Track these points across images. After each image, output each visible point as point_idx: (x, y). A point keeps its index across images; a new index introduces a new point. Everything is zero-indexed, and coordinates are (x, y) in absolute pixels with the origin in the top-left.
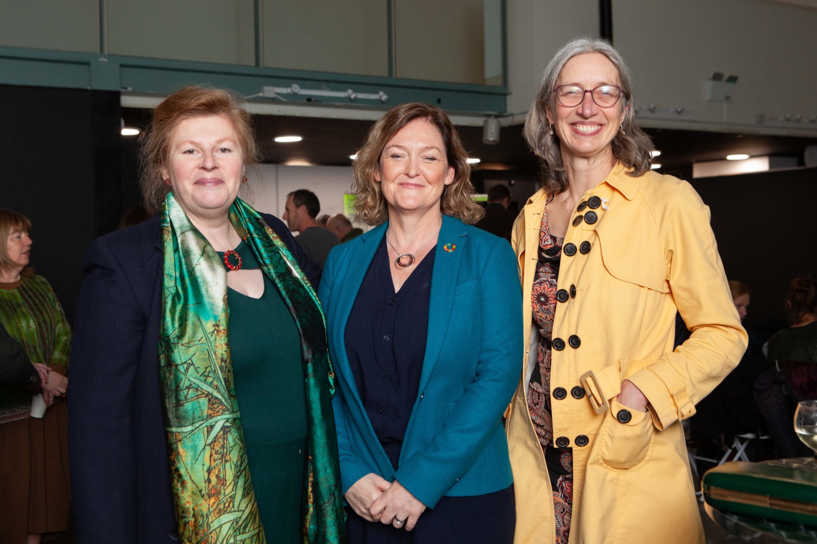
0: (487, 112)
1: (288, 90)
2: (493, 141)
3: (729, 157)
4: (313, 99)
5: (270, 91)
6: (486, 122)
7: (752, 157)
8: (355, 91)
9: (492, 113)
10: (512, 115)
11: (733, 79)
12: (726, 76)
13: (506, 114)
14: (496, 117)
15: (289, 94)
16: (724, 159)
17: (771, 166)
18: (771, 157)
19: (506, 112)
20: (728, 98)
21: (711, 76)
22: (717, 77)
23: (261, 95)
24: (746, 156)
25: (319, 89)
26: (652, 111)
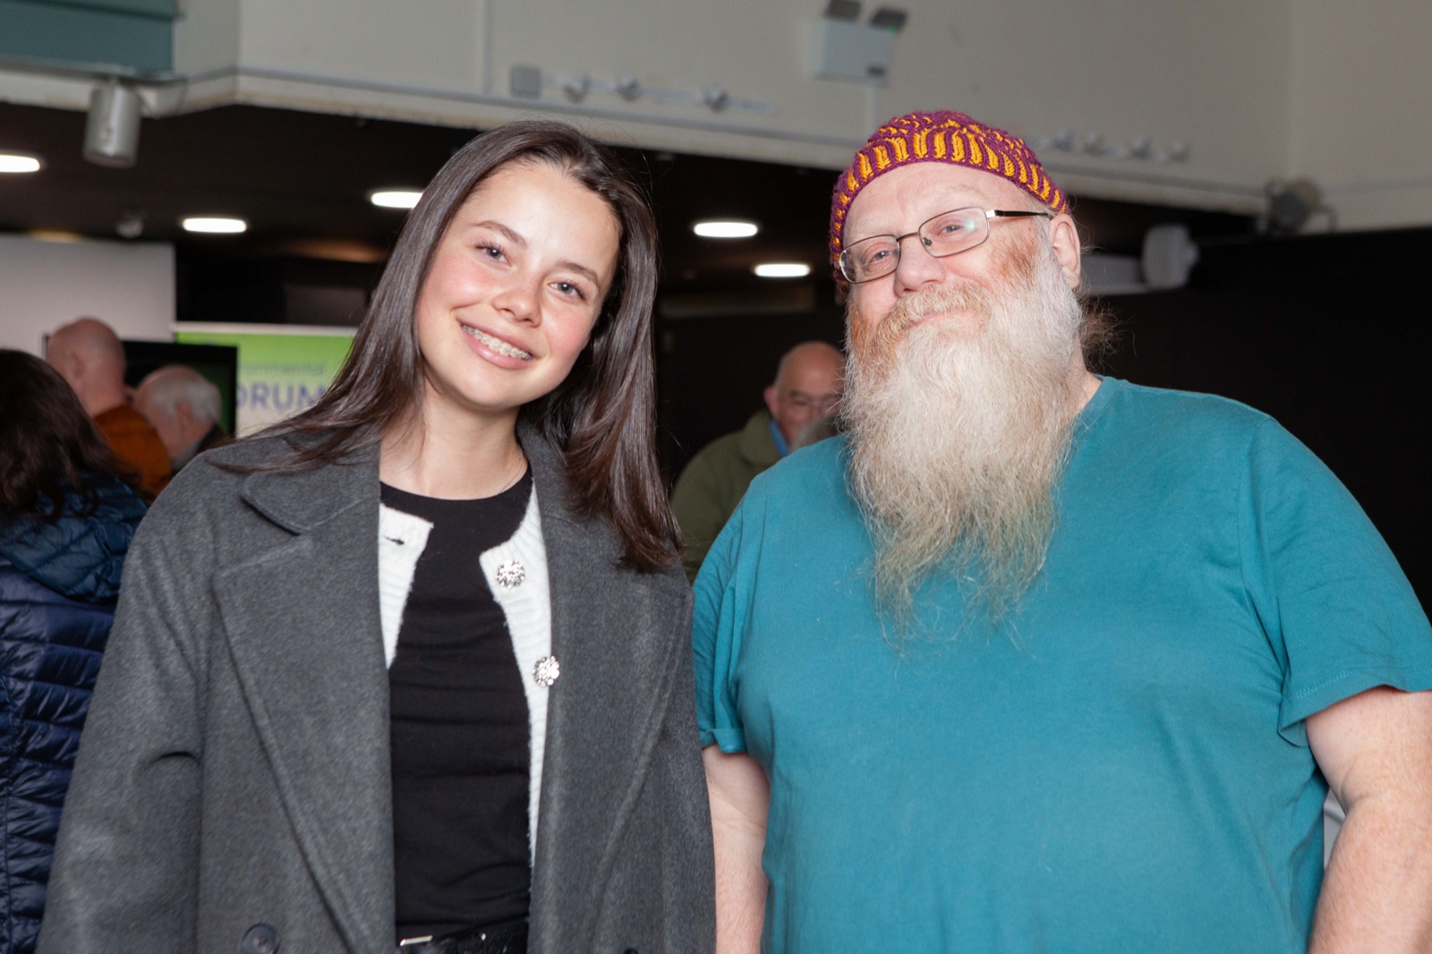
0: (100, 67)
2: (116, 157)
6: (96, 96)
9: (116, 69)
10: (183, 81)
11: (892, 18)
12: (869, 9)
13: (165, 76)
14: (127, 82)
19: (166, 70)
20: (876, 72)
21: (825, 3)
22: (842, 9)
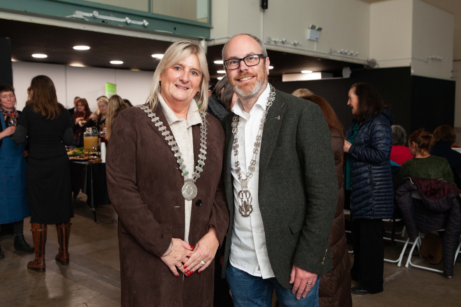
1: (91, 15)
3: (302, 72)
4: (106, 22)
5: (79, 14)
7: (314, 72)
8: (130, 19)
9: (202, 37)
10: (213, 40)
11: (320, 29)
12: (317, 28)
14: (205, 40)
15: (91, 17)
16: (300, 73)
17: (322, 77)
18: (323, 72)
19: (210, 38)
20: (317, 39)
21: (310, 26)
22: (313, 27)
23: (74, 16)
24: (311, 72)
25: (109, 15)
26: (283, 42)
